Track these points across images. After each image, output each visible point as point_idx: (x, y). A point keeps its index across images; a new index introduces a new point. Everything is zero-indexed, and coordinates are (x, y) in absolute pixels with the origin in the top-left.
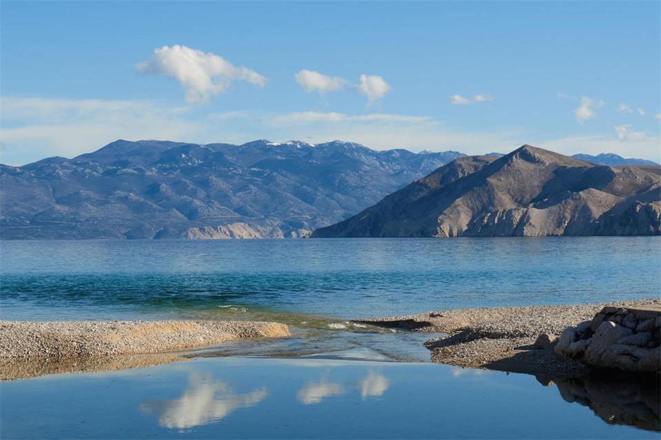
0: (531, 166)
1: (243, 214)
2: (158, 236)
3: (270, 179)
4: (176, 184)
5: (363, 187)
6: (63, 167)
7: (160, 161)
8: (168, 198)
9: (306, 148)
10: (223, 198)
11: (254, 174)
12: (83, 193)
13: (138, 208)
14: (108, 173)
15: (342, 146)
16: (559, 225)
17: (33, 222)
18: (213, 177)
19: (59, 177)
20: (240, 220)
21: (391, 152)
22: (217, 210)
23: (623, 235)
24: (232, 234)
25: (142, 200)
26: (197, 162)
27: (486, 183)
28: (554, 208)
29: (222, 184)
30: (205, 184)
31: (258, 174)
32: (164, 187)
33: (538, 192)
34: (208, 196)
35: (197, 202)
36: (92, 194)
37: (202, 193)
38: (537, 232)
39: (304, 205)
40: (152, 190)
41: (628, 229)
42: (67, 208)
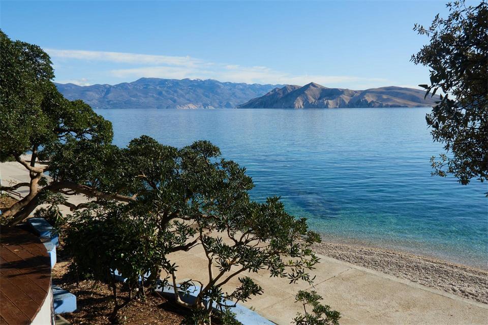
0: (315, 88)
1: (190, 101)
2: (167, 108)
3: (195, 91)
4: (167, 92)
5: (223, 93)
6: (130, 86)
7: (159, 84)
8: (166, 96)
9: (201, 81)
10: (182, 96)
11: (190, 89)
12: (139, 94)
13: (157, 99)
14: (144, 88)
15: (212, 80)
16: (337, 105)
17: (125, 103)
18: (178, 90)
19: (129, 89)
20: (190, 103)
21: (226, 83)
22: (181, 100)
23: (357, 107)
24: (189, 107)
25: (158, 96)
26: (171, 85)
27: (304, 93)
28: (334, 100)
29: (180, 92)
30: (176, 92)
31: (192, 89)
32: (164, 92)
33: (319, 96)
34: (178, 96)
35: (175, 97)
36: (141, 95)
37: (176, 94)
38: (332, 107)
39: (207, 99)
40: (160, 93)
41: (359, 106)
42: (135, 99)
